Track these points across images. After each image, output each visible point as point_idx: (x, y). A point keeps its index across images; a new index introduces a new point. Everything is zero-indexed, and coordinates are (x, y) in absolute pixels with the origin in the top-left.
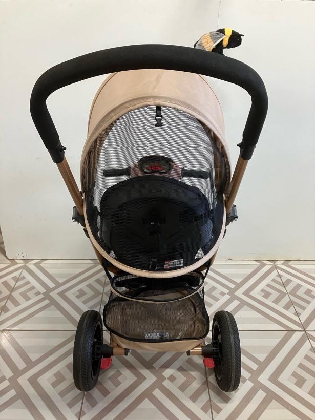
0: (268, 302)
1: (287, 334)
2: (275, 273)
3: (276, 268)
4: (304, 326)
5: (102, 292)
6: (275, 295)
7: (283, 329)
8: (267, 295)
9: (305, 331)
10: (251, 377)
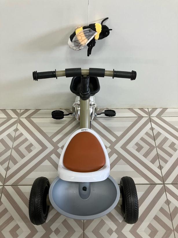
0: (140, 155)
1: (150, 187)
2: (149, 126)
3: (150, 120)
4: (163, 179)
5: (11, 147)
6: (146, 147)
7: (147, 182)
8: (139, 148)
9: (164, 184)
10: (117, 229)
